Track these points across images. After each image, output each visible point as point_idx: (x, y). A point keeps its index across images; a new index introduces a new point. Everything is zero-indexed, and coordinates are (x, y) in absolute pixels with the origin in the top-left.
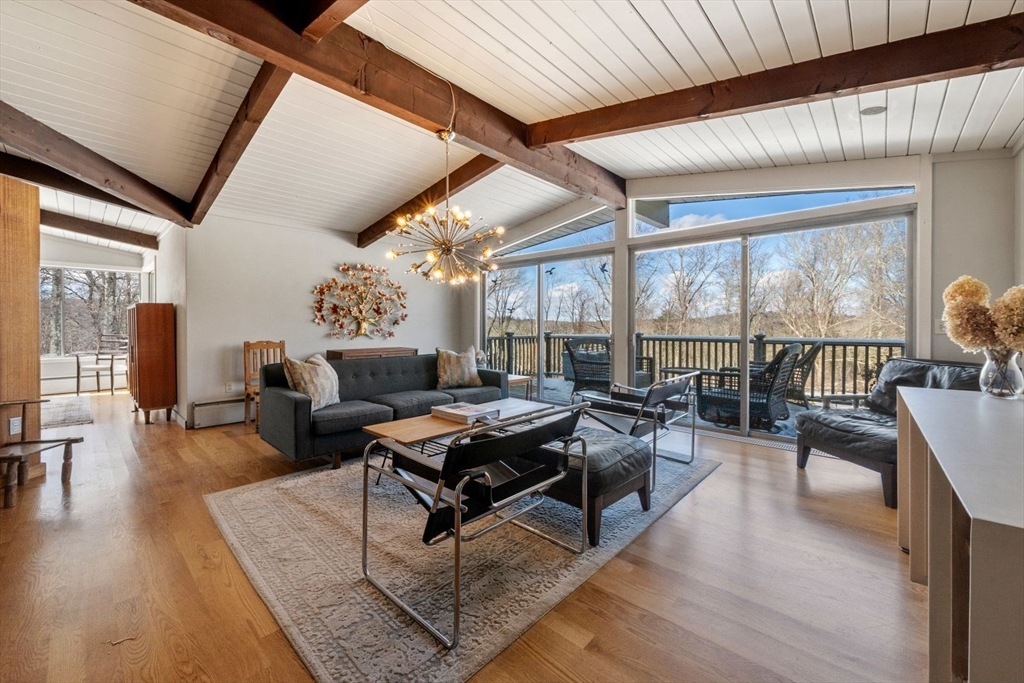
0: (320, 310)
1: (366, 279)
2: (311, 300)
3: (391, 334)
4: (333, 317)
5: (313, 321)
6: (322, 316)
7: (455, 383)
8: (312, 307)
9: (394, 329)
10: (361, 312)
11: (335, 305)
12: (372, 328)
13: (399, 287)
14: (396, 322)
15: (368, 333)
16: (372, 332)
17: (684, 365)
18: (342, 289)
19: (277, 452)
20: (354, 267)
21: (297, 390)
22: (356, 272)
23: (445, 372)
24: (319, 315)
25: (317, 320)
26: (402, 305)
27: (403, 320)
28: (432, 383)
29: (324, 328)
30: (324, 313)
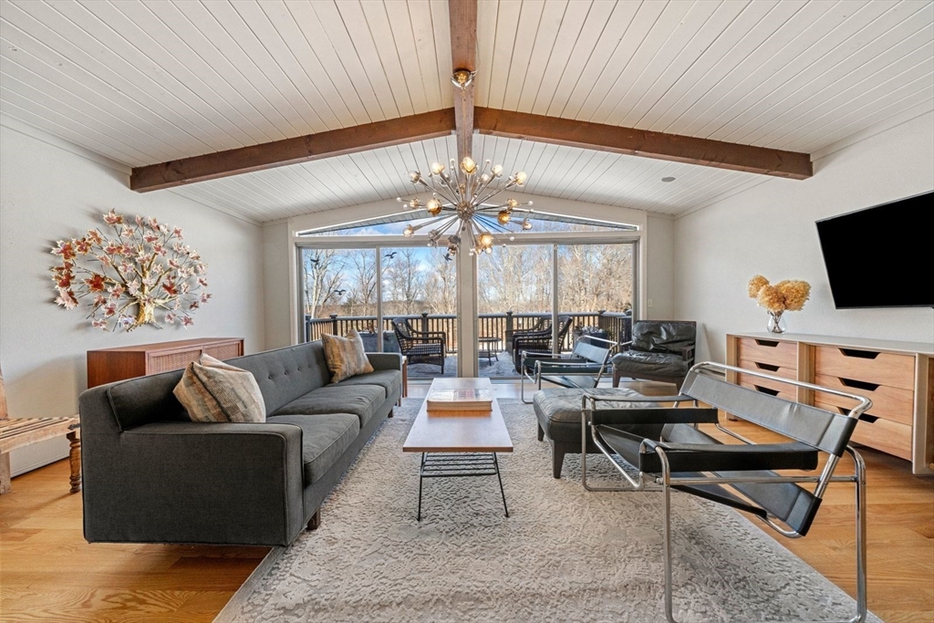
0: (66, 284)
1: (150, 240)
2: (44, 264)
3: (188, 321)
4: (94, 296)
5: (53, 301)
6: (71, 294)
7: (352, 373)
8: (48, 279)
9: (192, 314)
10: (142, 289)
11: (97, 276)
12: (160, 312)
13: (198, 258)
14: (194, 305)
15: (153, 320)
16: (161, 319)
17: (495, 335)
18: (111, 251)
19: (160, 546)
20: (130, 220)
21: (230, 421)
22: (133, 228)
23: (342, 361)
24: (63, 291)
25: (60, 301)
26: (201, 282)
27: (204, 301)
28: (328, 377)
29: (74, 313)
30: (74, 287)
